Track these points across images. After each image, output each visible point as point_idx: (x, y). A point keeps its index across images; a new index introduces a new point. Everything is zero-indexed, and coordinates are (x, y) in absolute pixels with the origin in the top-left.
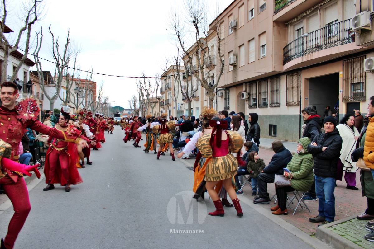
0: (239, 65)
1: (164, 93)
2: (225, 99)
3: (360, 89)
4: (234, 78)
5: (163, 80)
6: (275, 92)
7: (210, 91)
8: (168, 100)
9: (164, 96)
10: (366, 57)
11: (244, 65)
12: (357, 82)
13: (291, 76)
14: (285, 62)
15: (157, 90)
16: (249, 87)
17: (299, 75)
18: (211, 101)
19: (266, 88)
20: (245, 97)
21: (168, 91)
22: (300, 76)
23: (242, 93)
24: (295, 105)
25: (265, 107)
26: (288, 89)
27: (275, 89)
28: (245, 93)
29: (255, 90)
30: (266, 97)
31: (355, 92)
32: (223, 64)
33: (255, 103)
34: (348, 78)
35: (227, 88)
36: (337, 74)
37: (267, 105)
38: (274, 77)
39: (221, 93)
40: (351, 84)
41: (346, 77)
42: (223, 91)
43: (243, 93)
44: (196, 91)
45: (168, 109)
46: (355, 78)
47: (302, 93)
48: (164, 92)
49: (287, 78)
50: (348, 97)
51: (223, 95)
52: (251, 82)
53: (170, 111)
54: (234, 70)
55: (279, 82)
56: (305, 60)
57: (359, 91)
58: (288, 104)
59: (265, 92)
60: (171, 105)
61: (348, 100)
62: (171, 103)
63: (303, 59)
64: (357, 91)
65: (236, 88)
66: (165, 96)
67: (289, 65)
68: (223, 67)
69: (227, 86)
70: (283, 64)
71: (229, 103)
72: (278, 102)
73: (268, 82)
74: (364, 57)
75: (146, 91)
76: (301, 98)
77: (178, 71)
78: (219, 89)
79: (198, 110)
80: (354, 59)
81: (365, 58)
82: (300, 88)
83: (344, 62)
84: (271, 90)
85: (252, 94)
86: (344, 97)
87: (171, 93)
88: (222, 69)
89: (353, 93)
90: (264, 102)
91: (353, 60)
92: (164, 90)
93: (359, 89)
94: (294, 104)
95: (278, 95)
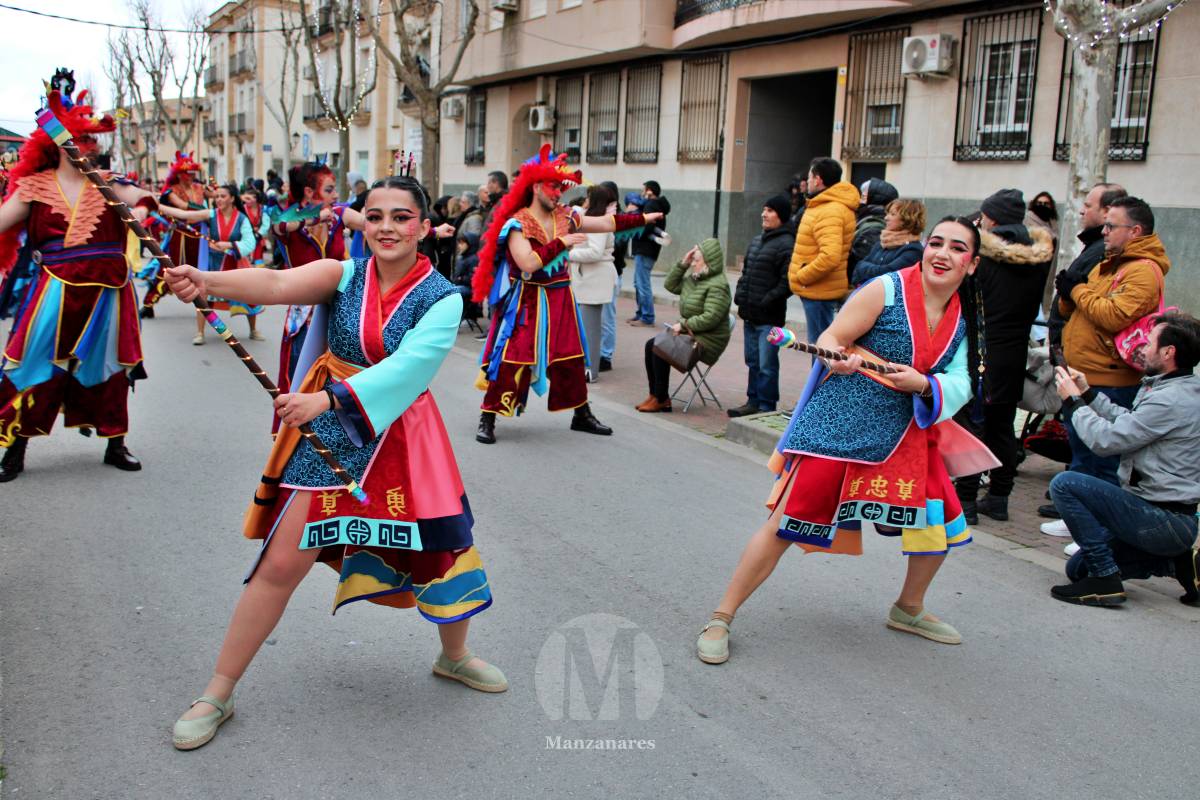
0: (528, 14)
1: (222, 89)
2: (471, 126)
3: (890, 126)
4: (507, 55)
5: (224, 38)
6: (643, 115)
7: (426, 98)
8: (242, 116)
9: (222, 99)
10: (913, 31)
11: (544, 12)
12: (883, 103)
13: (697, 65)
14: (679, 20)
15: (198, 76)
16: (557, 89)
17: (721, 66)
18: (430, 132)
19: (613, 97)
20: (542, 125)
21: (241, 82)
22: (724, 69)
23: (532, 109)
24: (705, 161)
25: (609, 163)
26: (685, 107)
27: (645, 104)
28: (541, 110)
29: (579, 103)
30: (614, 129)
31: (875, 131)
32: (476, 9)
33: (574, 145)
34: (860, 88)
35: (480, 90)
36: (832, 74)
37: (616, 154)
38: (643, 64)
39: (457, 103)
40: (868, 107)
41: (856, 83)
42: (463, 99)
43: (535, 113)
44: (370, 91)
45: (240, 150)
46: (878, 92)
47: (726, 124)
48: (223, 84)
49: (683, 71)
50: (856, 144)
51: (461, 112)
52: (567, 76)
53: (249, 161)
54: (508, 29)
55: (657, 80)
56: (741, 21)
57: (886, 131)
58: (683, 157)
59: (608, 113)
60: (251, 138)
61: (857, 154)
62: (252, 131)
63: (734, 17)
64: (880, 131)
65: (511, 89)
66: (226, 103)
67: (694, 31)
68: (475, 16)
69: (478, 83)
70: (673, 24)
71: (482, 142)
72: (653, 147)
73: (620, 80)
74: (906, 31)
75: (153, 77)
76: (722, 141)
77: (303, 14)
78: (448, 88)
79: (363, 161)
80: (879, 33)
81: (909, 35)
82: (722, 109)
83: (853, 39)
84: (630, 105)
85: (567, 116)
86: (845, 145)
87: (252, 89)
88: (472, 24)
89: (872, 135)
90: (606, 143)
91: (876, 36)
92: (224, 74)
93: (887, 123)
94: (701, 156)
95: (654, 123)
